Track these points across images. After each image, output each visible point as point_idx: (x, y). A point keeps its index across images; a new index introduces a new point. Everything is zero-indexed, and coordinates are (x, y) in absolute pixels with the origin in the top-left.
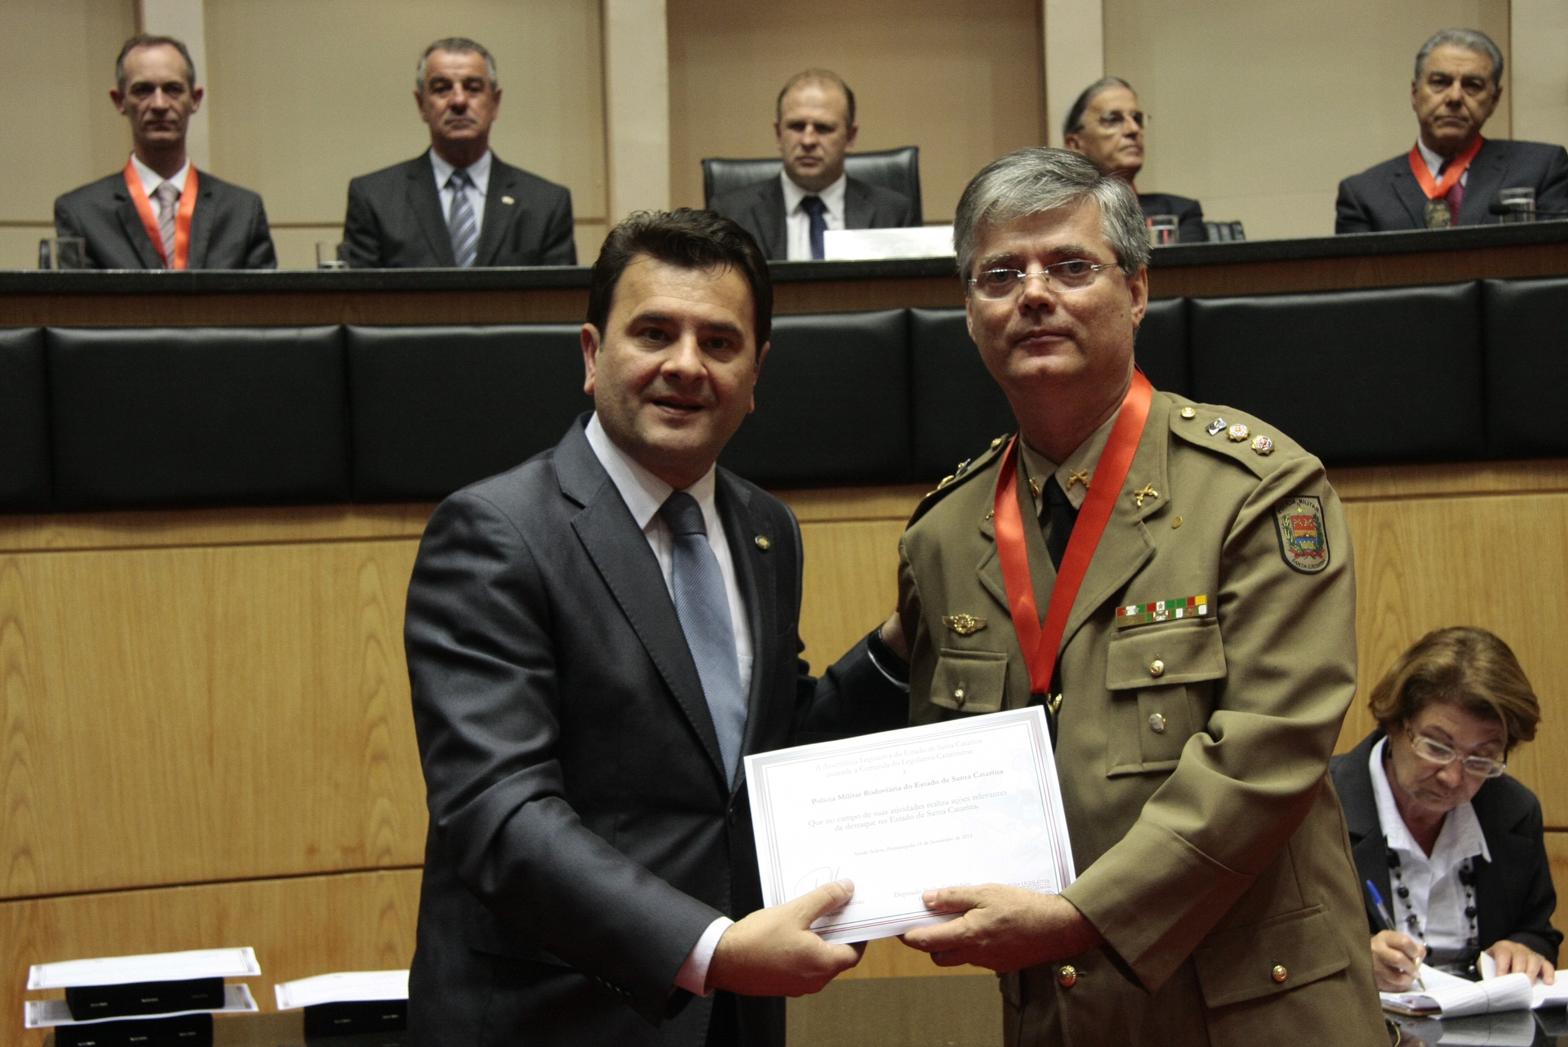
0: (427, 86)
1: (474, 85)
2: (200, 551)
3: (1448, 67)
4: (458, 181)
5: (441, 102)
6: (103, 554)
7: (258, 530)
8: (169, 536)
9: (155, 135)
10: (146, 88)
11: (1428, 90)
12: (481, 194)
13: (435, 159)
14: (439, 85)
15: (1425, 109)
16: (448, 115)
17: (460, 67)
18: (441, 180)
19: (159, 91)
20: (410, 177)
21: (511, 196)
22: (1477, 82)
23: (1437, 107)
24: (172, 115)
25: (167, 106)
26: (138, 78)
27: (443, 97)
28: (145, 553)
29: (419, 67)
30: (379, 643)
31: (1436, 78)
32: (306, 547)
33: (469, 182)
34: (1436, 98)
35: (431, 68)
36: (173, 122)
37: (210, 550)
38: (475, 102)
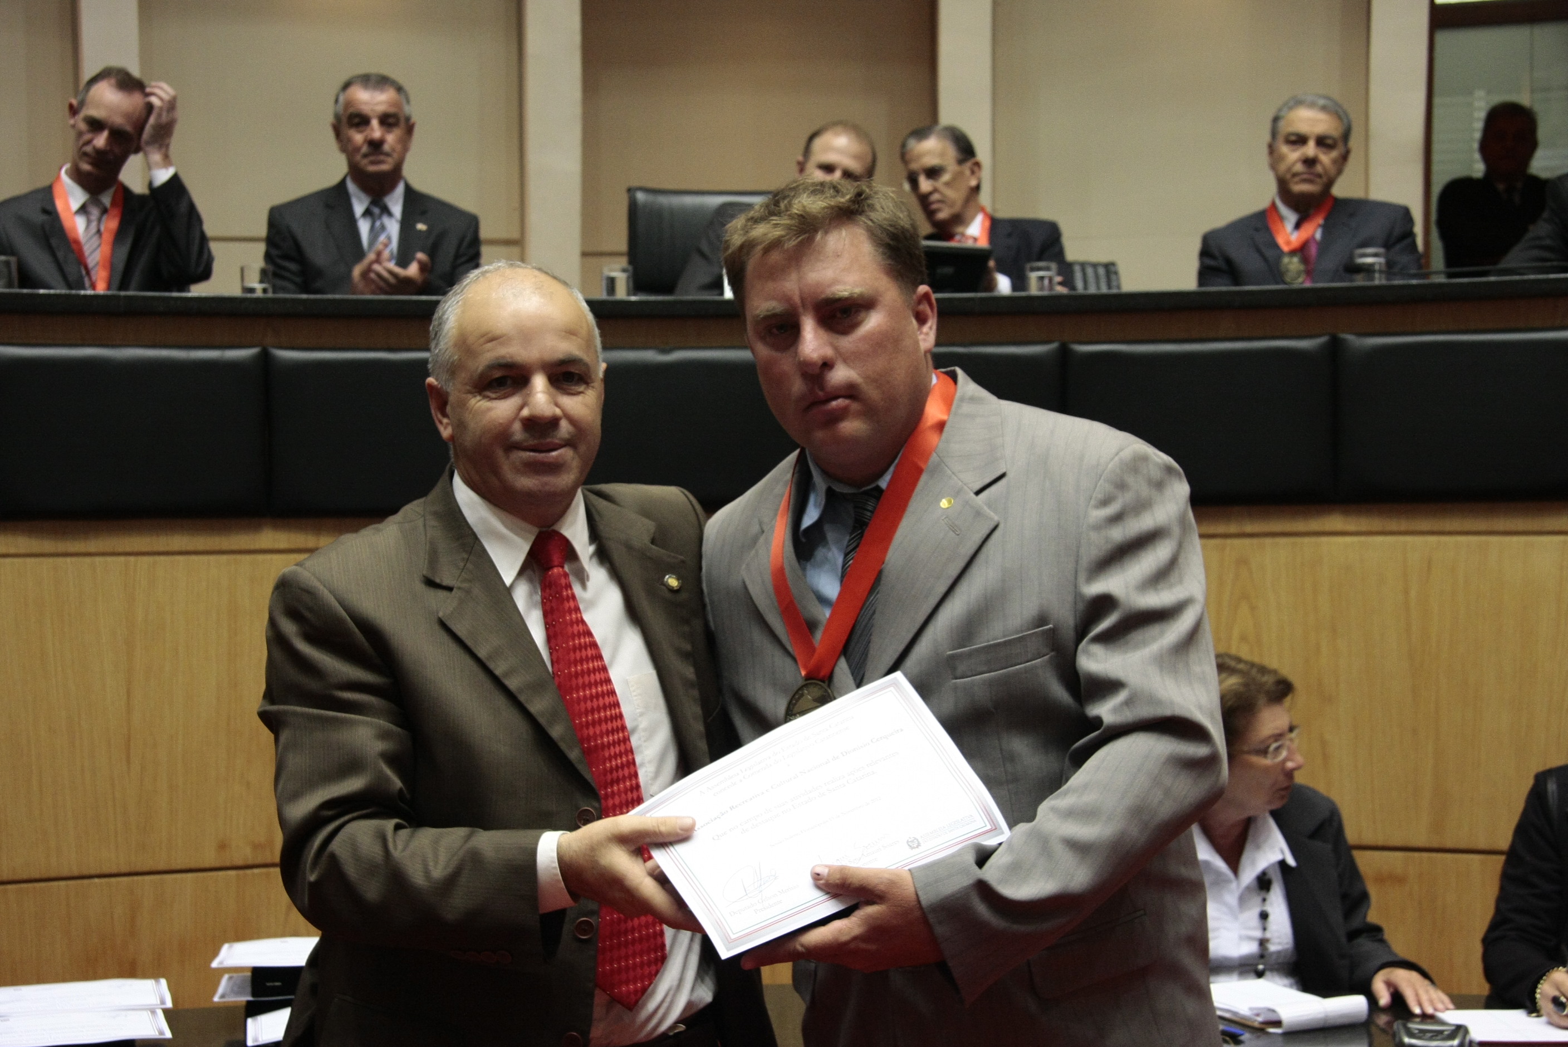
0: (344, 120)
1: (391, 120)
2: (122, 559)
3: (1303, 128)
4: (376, 211)
5: (358, 137)
6: (28, 560)
7: (179, 541)
8: (93, 544)
11: (1285, 149)
12: (397, 221)
13: (351, 187)
14: (356, 120)
15: (1282, 167)
16: (365, 150)
17: (377, 103)
18: (359, 208)
20: (328, 206)
21: (424, 223)
22: (1329, 142)
23: (1294, 164)
27: (361, 132)
28: (69, 560)
29: (337, 101)
31: (1293, 138)
32: (224, 558)
33: (386, 211)
34: (1293, 156)
35: (348, 104)
37: (132, 559)
38: (392, 137)
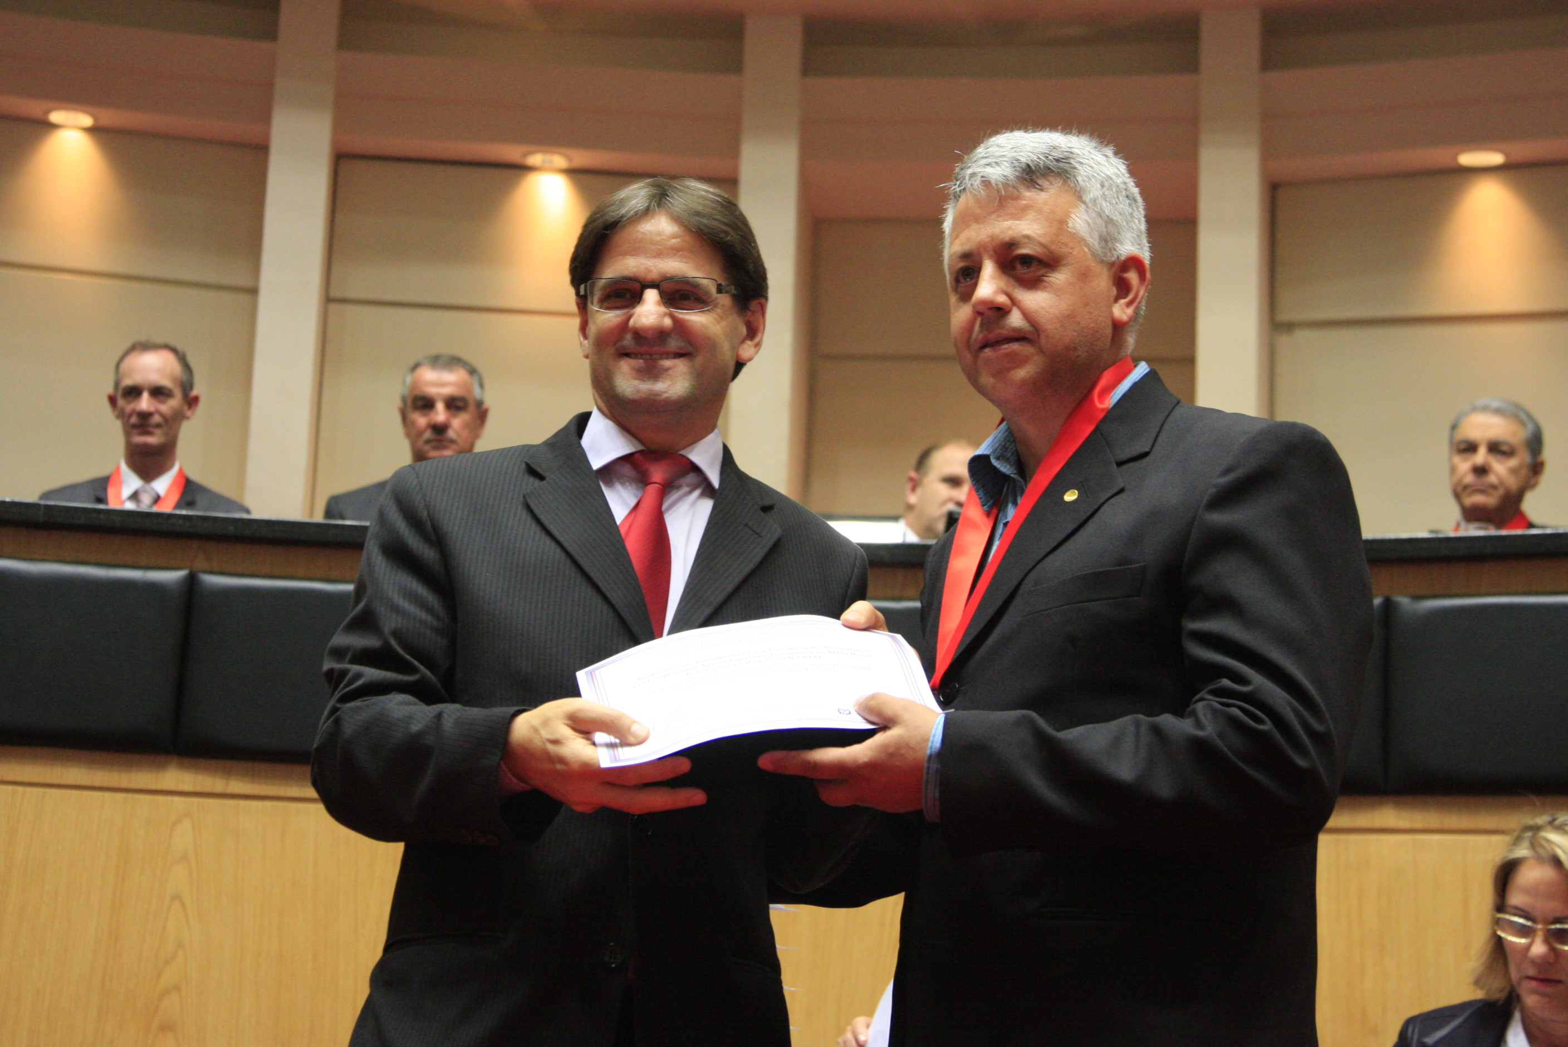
0: (410, 403)
1: (459, 405)
3: (1473, 434)
5: (421, 420)
9: (139, 439)
10: (134, 392)
14: (422, 403)
16: (428, 435)
17: (443, 385)
19: (145, 395)
22: (1505, 448)
23: (1465, 475)
24: (156, 419)
25: (152, 409)
26: (128, 382)
27: (425, 416)
30: (183, 904)
34: (1464, 466)
36: (158, 426)
38: (458, 423)
